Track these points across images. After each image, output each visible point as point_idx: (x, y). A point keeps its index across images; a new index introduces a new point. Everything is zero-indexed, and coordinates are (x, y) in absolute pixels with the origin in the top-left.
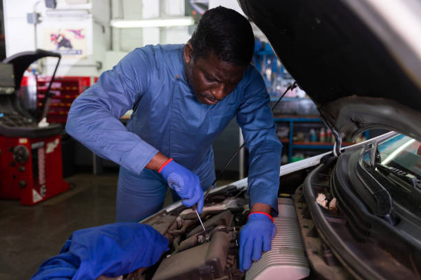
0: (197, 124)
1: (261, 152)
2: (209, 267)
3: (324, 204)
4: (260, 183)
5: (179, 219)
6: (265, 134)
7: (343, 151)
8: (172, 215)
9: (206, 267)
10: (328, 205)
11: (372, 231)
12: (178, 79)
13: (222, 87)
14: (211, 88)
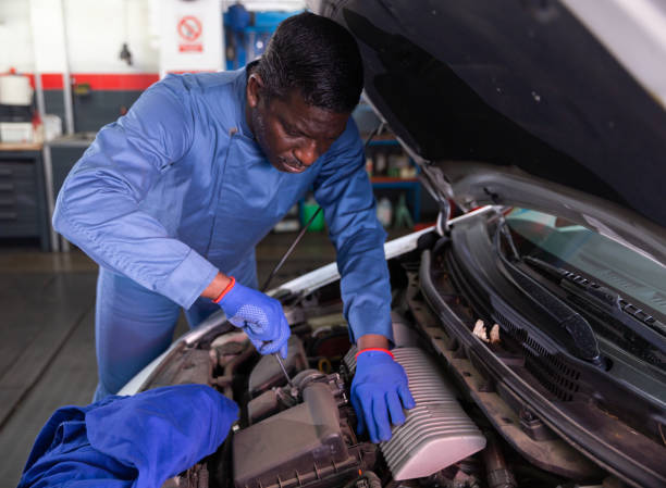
0: (261, 203)
1: (358, 250)
2: (327, 447)
3: (484, 336)
4: (365, 302)
5: (212, 353)
6: (364, 219)
7: (451, 226)
8: (199, 347)
9: (323, 448)
10: (488, 336)
11: (581, 382)
12: (233, 135)
13: (313, 145)
14: (295, 148)
